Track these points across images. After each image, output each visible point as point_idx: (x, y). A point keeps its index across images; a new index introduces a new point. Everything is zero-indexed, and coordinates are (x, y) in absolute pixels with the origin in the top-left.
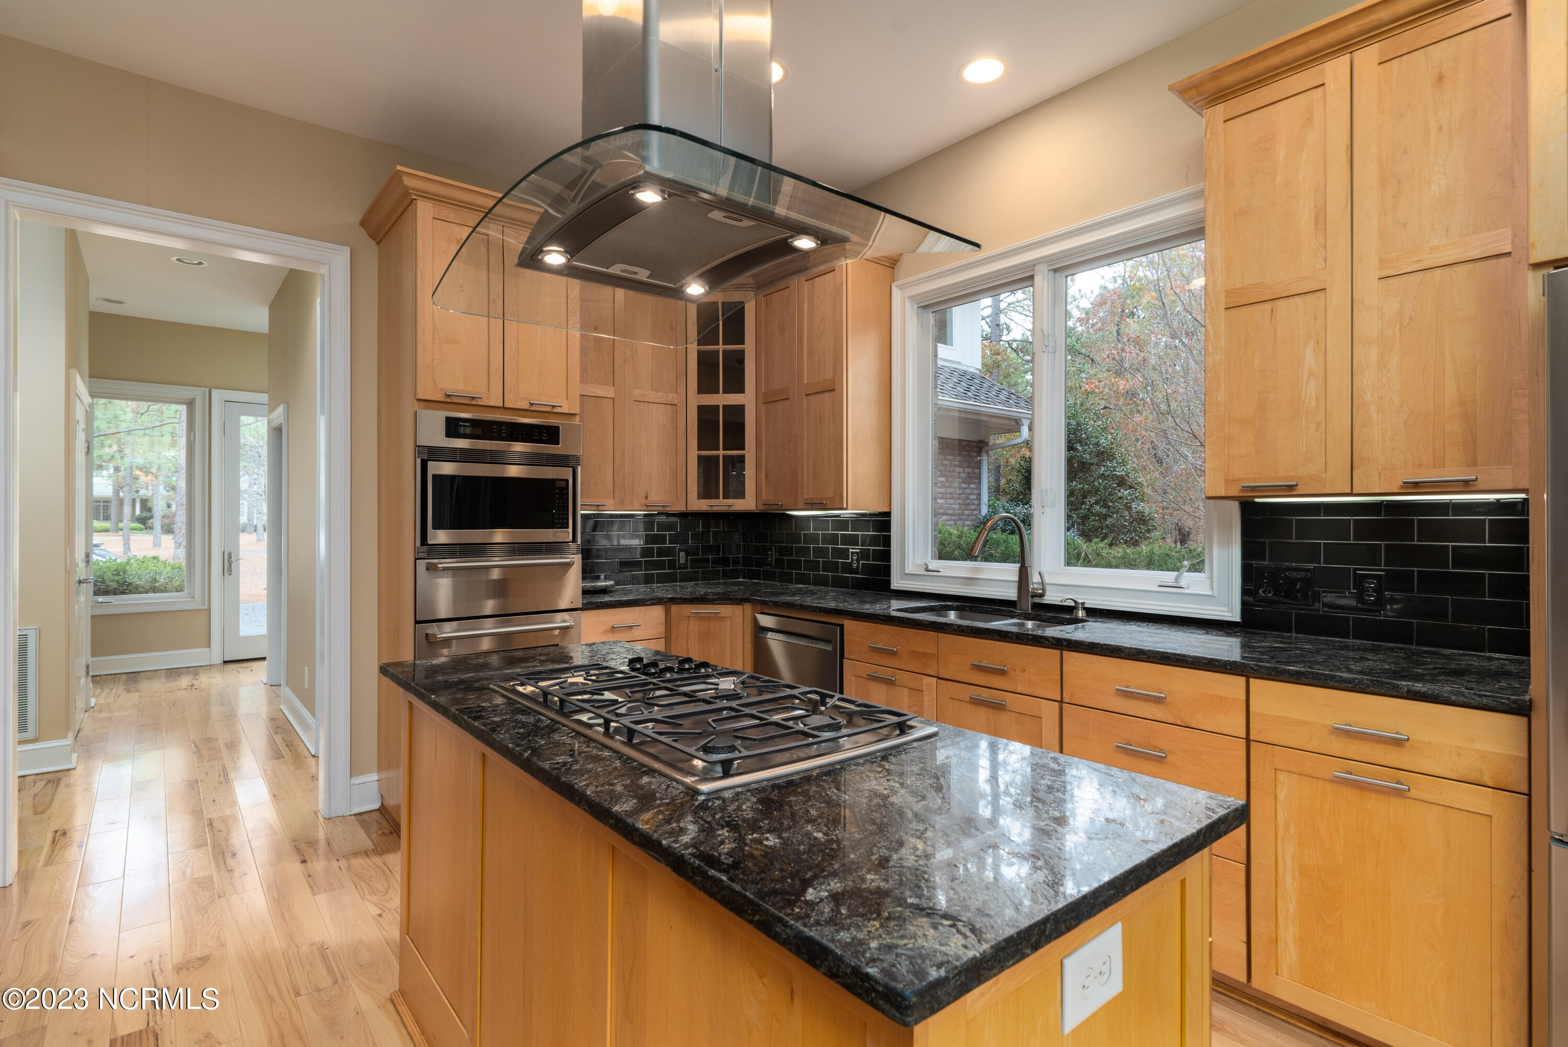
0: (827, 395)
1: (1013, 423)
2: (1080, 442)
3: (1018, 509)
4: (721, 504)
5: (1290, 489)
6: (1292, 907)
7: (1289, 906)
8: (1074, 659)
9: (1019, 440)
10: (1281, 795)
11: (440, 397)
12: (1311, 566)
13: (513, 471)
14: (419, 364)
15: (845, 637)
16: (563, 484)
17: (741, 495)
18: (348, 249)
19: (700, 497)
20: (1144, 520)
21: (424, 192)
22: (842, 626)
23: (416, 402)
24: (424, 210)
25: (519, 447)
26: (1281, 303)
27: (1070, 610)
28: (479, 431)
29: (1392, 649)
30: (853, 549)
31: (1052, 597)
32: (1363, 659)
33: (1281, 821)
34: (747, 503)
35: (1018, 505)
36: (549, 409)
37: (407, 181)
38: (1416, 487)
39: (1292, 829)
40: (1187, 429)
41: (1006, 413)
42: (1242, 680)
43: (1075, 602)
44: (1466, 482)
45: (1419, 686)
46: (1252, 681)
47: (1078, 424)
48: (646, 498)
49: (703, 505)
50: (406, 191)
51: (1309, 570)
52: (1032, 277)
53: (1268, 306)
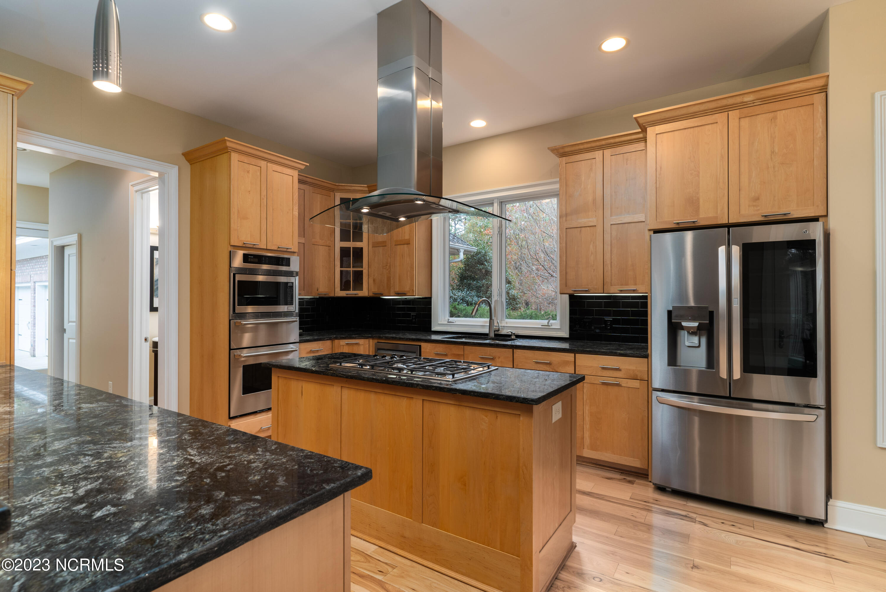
0: (406, 246)
1: (456, 251)
2: (486, 261)
3: (459, 294)
4: (351, 293)
5: (586, 291)
6: (588, 426)
7: (587, 426)
8: (518, 352)
9: (459, 260)
10: (585, 391)
11: (240, 244)
12: (591, 317)
13: (261, 278)
14: (232, 229)
15: (422, 350)
16: (291, 284)
17: (362, 289)
18: (177, 167)
19: (341, 290)
20: (515, 299)
21: (234, 149)
22: (420, 346)
23: (229, 246)
24: (235, 157)
25: (265, 267)
26: (583, 229)
27: (509, 336)
28: (256, 260)
29: (615, 344)
30: (413, 314)
31: (504, 332)
32: (606, 346)
33: (585, 399)
34: (364, 292)
35: (459, 291)
36: (285, 250)
37: (228, 144)
38: (621, 291)
39: (588, 401)
40: (535, 257)
41: (453, 246)
42: (573, 355)
43: (512, 333)
44: (634, 290)
45: (622, 352)
46: (576, 355)
47: (486, 253)
48: (318, 290)
49: (343, 294)
50: (227, 148)
51: (590, 318)
52: (493, 203)
53: (579, 229)
